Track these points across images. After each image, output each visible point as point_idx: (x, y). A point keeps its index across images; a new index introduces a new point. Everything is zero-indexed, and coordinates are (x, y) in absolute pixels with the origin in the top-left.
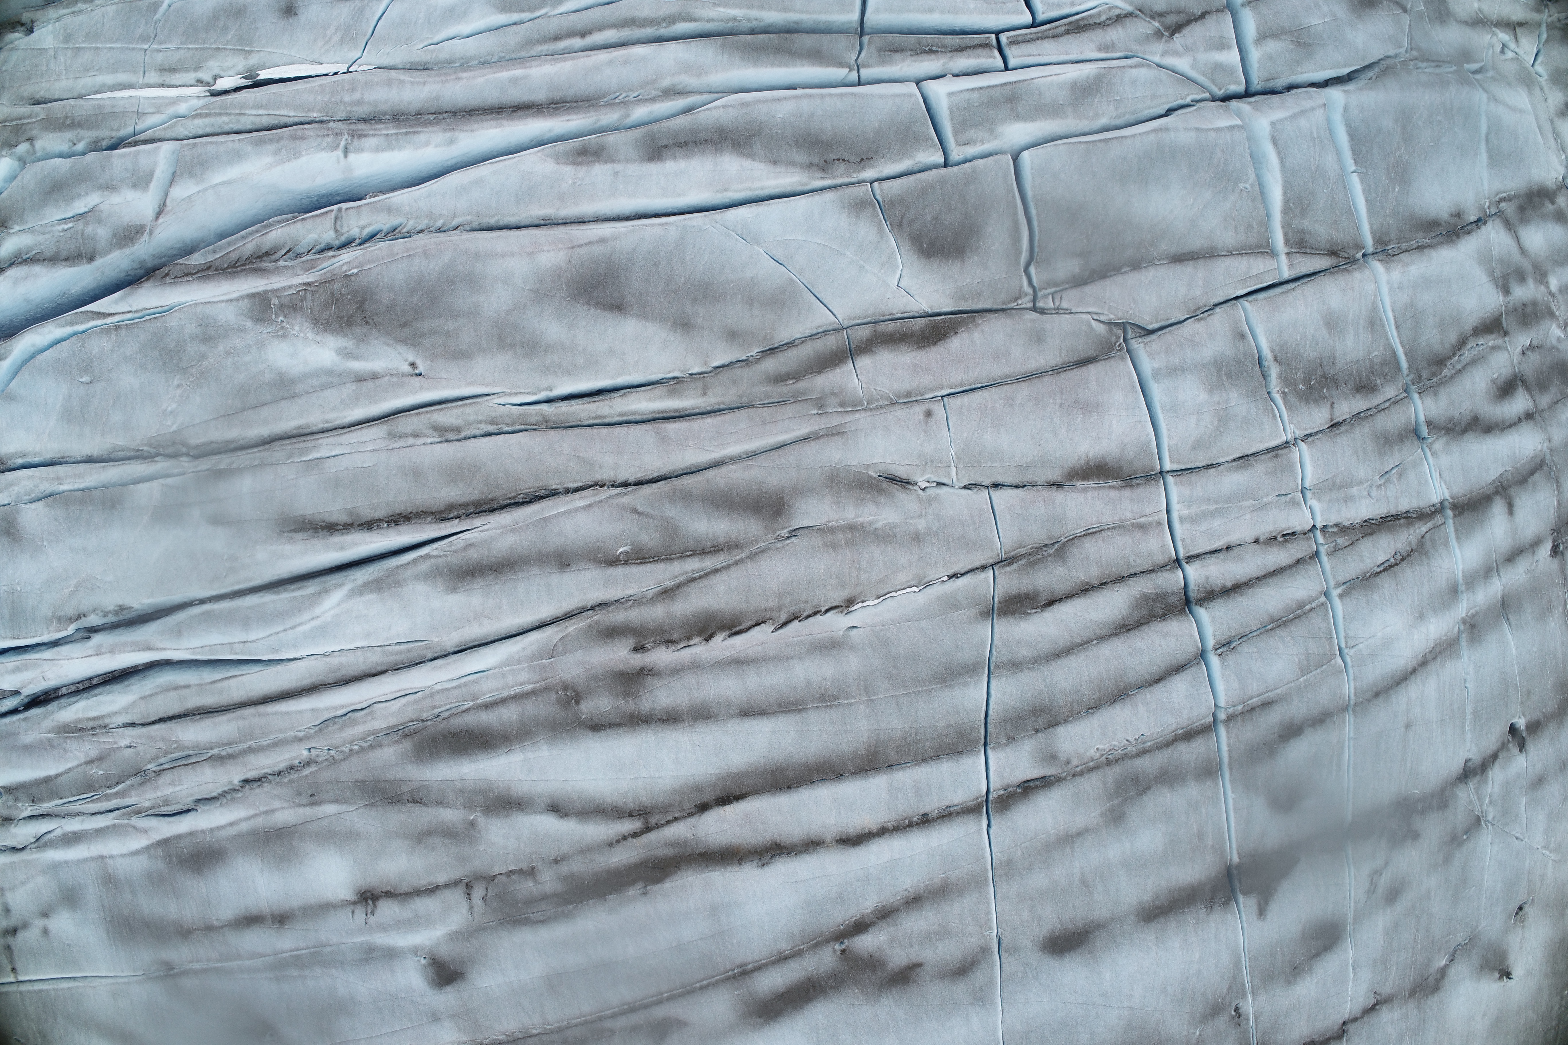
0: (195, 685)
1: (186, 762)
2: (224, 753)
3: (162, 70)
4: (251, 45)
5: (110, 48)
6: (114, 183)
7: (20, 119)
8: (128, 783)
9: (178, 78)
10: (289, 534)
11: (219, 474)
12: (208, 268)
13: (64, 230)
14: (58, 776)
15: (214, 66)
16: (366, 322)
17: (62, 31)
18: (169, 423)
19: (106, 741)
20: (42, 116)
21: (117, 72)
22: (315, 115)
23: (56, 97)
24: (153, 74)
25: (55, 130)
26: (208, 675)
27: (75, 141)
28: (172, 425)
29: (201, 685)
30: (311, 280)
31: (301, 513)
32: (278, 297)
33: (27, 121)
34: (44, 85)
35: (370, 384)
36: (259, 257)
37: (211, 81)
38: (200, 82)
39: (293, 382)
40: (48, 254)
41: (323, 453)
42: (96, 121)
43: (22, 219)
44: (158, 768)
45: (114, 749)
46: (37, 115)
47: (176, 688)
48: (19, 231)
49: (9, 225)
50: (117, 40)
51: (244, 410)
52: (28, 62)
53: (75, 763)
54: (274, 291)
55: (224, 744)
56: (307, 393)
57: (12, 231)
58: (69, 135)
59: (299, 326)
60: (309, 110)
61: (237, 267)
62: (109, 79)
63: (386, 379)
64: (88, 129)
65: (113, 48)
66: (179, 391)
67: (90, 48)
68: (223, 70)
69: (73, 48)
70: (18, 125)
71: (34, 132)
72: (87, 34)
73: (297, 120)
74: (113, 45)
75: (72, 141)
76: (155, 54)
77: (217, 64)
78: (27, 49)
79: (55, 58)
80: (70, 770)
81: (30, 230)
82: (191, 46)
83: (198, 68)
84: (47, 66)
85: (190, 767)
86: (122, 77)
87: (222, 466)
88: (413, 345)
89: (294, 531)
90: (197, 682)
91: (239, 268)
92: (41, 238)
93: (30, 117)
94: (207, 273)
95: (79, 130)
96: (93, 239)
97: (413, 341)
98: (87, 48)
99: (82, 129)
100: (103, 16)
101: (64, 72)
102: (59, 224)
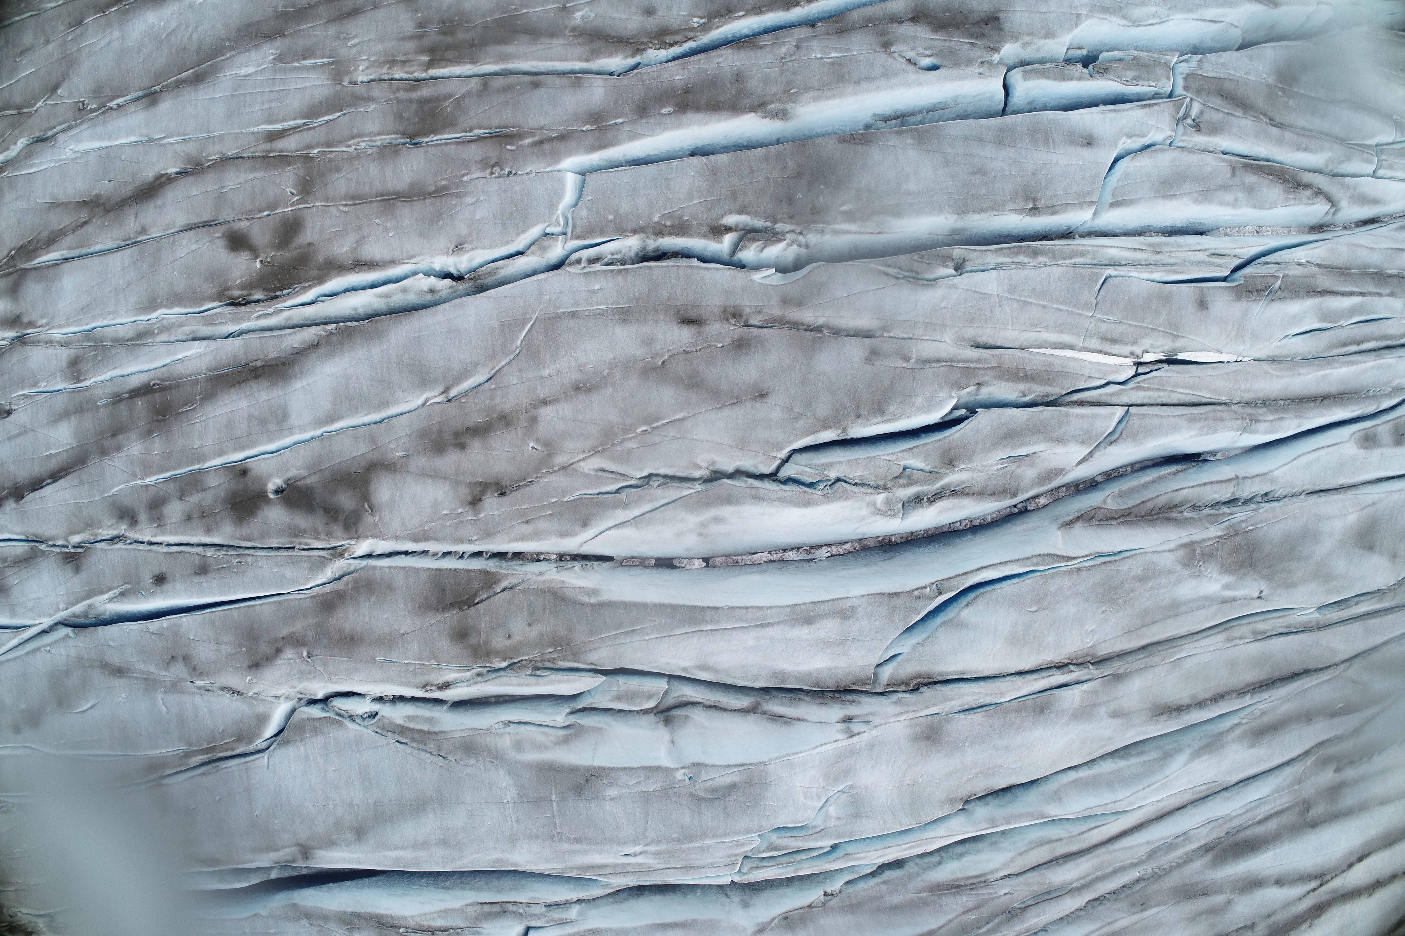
0: (1066, 838)
1: (1049, 897)
2: (1078, 885)
3: (1104, 339)
4: (1177, 330)
5: (1057, 309)
6: (1065, 438)
7: (968, 362)
8: (996, 921)
9: (1116, 349)
10: (1156, 718)
11: (1117, 677)
12: (1129, 514)
13: (998, 470)
14: (940, 928)
15: (1146, 343)
16: (1251, 566)
17: (1006, 281)
18: (1088, 641)
19: (985, 892)
20: (993, 364)
21: (1062, 332)
22: (1223, 398)
23: (999, 344)
24: (1094, 340)
25: (1008, 380)
26: (1075, 829)
27: (1026, 393)
28: (1089, 642)
29: (1070, 837)
30: (1220, 534)
31: (1165, 701)
32: (1201, 547)
33: (977, 366)
34: (988, 330)
35: (1228, 605)
36: (1169, 508)
37: (1140, 354)
38: (1132, 354)
39: (1180, 605)
40: (976, 489)
41: (1183, 655)
42: (1049, 379)
43: (970, 459)
44: (1023, 905)
45: (993, 899)
46: (986, 361)
47: (1049, 842)
48: (962, 469)
49: (956, 464)
50: (1063, 303)
51: (1142, 627)
52: (969, 304)
53: (954, 915)
54: (1198, 542)
55: (1081, 879)
56: (1186, 612)
57: (957, 469)
58: (1021, 386)
59: (1211, 570)
60: (1220, 395)
61: (1153, 515)
62: (1053, 337)
63: (1240, 602)
64: (1042, 384)
65: (1061, 310)
66: (1102, 616)
67: (1037, 304)
68: (1152, 347)
69: (1018, 300)
70: (968, 368)
71: (986, 378)
72: (1033, 290)
73: (1210, 400)
74: (1060, 307)
75: (1023, 392)
76: (1099, 324)
77: (1150, 342)
78: (967, 290)
79: (1000, 306)
80: (950, 921)
81: (973, 470)
82: (1132, 323)
83: (1135, 343)
84: (991, 312)
85: (1053, 900)
86: (1066, 338)
87: (1121, 671)
88: (1269, 580)
89: (1159, 715)
90: (1066, 835)
91: (1155, 517)
92: (976, 475)
93: (978, 361)
94: (1128, 518)
95: (1033, 384)
96: (1019, 478)
97: (1268, 578)
98: (1034, 304)
99: (1035, 383)
100: (1049, 275)
101: (1010, 323)
102: (997, 464)
